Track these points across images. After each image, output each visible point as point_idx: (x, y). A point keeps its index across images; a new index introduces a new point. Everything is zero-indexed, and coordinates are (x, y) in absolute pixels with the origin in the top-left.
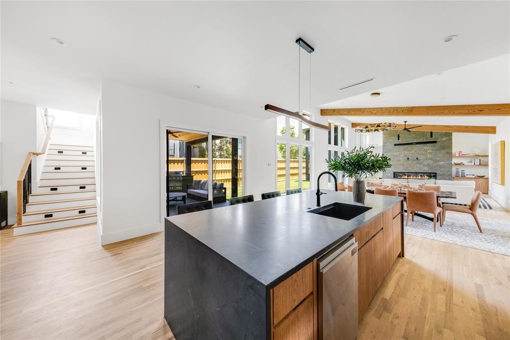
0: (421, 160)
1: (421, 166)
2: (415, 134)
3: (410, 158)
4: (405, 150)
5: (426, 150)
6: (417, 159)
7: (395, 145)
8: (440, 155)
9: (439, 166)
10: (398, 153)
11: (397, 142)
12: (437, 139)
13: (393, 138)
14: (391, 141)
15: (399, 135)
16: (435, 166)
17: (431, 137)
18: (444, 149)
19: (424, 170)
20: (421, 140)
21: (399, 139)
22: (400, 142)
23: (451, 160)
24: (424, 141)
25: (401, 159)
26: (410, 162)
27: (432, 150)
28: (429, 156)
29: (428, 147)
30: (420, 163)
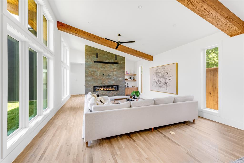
0: (110, 76)
1: (111, 80)
2: (107, 55)
3: (105, 74)
4: (101, 67)
5: (113, 69)
6: (109, 75)
7: (95, 62)
8: (120, 73)
9: (119, 80)
10: (97, 69)
11: (96, 60)
12: (119, 61)
13: (93, 55)
14: (92, 58)
15: (97, 54)
16: (118, 81)
17: (116, 59)
18: (122, 69)
19: (113, 84)
20: (110, 61)
21: (97, 58)
22: (98, 60)
23: (125, 77)
24: (112, 62)
25: (99, 75)
26: (104, 77)
27: (116, 69)
28: (115, 73)
29: (114, 66)
30: (110, 79)
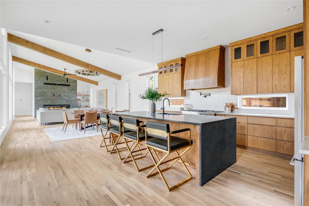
0: (61, 96)
1: (62, 100)
2: (58, 78)
3: (55, 95)
4: (52, 89)
5: (64, 90)
6: (60, 95)
7: (45, 84)
8: (72, 94)
9: (71, 100)
10: (47, 90)
11: (46, 81)
12: (70, 83)
13: (43, 78)
14: (41, 80)
15: (47, 76)
16: (69, 101)
17: (67, 82)
18: (74, 90)
19: (64, 103)
20: (61, 83)
21: (47, 80)
22: (48, 82)
23: (77, 97)
24: (63, 84)
25: (49, 95)
26: (55, 97)
27: (68, 90)
28: (66, 94)
29: (65, 88)
30: (61, 99)
